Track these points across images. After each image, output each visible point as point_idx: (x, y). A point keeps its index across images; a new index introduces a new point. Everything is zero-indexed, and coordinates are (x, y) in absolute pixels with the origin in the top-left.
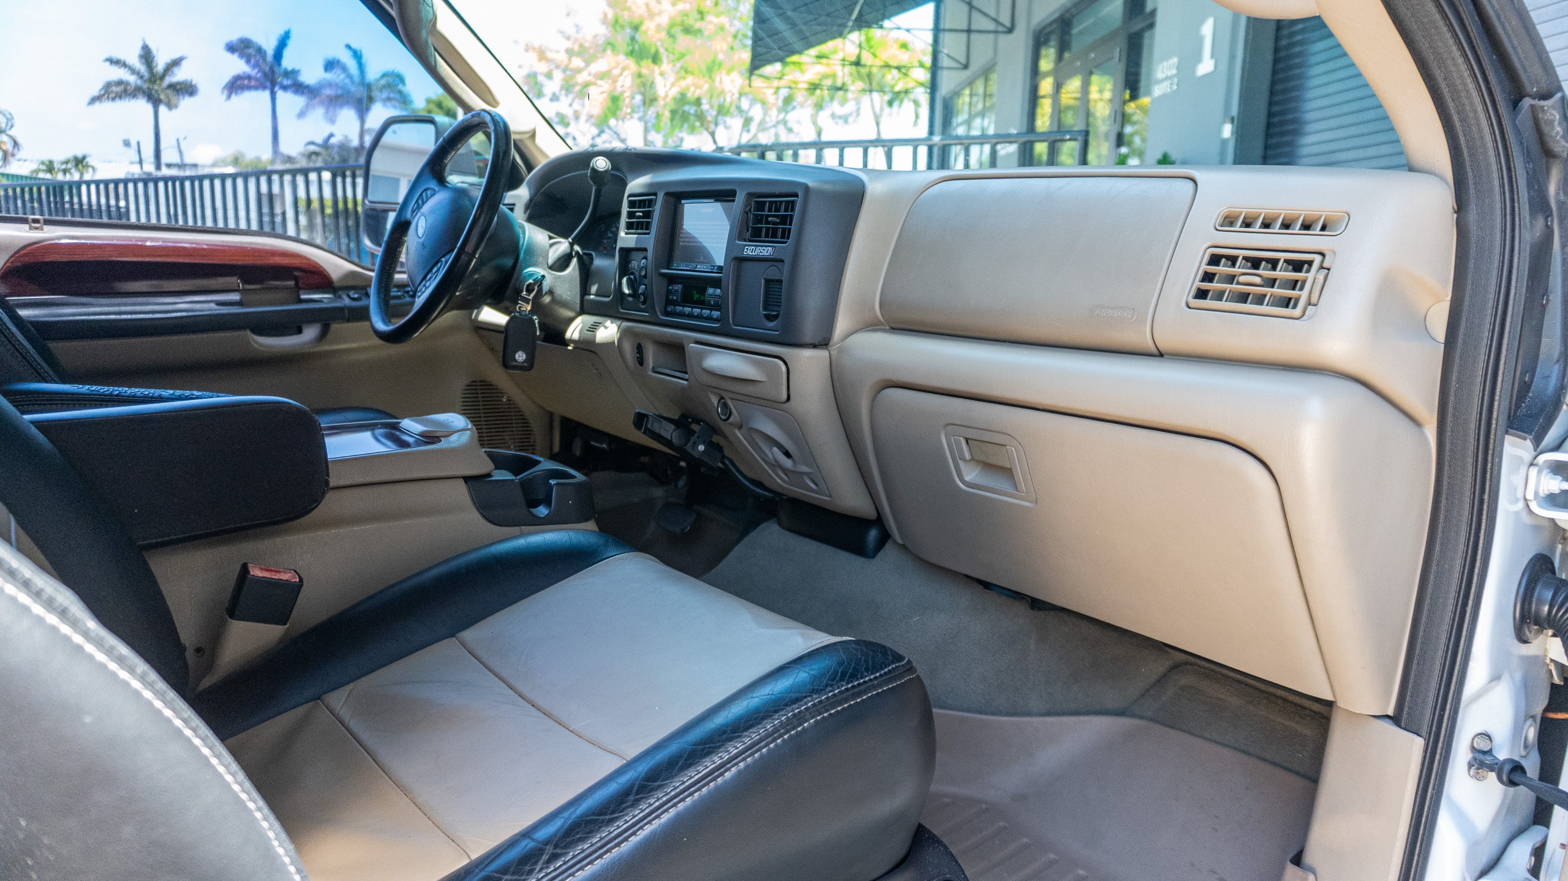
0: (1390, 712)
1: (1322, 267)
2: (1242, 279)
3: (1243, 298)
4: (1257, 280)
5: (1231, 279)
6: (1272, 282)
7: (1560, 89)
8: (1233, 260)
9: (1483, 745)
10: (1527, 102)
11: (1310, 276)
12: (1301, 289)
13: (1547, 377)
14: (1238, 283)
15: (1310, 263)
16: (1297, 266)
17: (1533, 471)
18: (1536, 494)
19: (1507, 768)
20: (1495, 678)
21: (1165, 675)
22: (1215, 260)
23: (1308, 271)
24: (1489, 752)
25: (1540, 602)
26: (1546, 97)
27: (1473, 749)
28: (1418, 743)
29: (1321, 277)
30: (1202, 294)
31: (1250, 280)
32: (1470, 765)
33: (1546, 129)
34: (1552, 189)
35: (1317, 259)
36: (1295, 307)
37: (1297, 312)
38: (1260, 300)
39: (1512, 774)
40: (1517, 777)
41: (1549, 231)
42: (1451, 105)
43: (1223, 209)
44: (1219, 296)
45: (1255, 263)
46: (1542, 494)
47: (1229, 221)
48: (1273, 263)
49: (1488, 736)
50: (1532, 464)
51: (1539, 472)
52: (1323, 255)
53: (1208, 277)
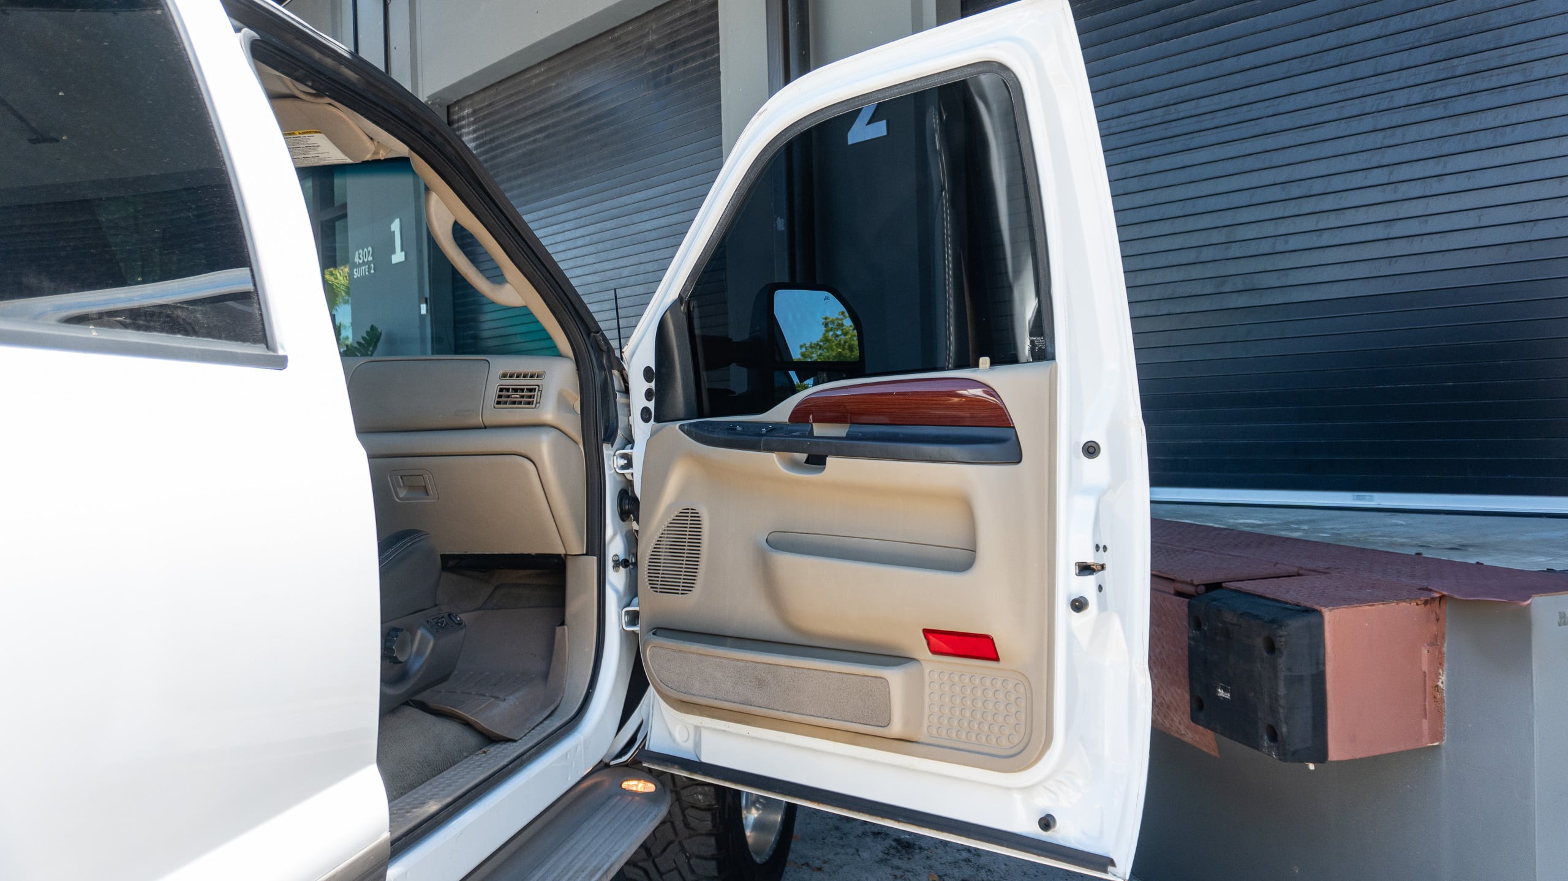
0: (585, 553)
1: (539, 390)
2: (513, 396)
3: (514, 403)
4: (518, 396)
5: (508, 397)
6: (523, 397)
7: (601, 330)
8: (508, 390)
9: (616, 558)
10: (592, 334)
11: (536, 393)
12: (534, 398)
13: (613, 424)
14: (511, 398)
15: (535, 389)
16: (530, 390)
17: (615, 457)
18: (617, 466)
19: (623, 562)
20: (615, 535)
21: (492, 593)
22: (501, 390)
23: (535, 392)
24: (619, 560)
25: (625, 506)
26: (598, 332)
27: (613, 561)
28: (595, 558)
29: (539, 394)
30: (499, 403)
31: (516, 396)
32: (613, 567)
33: (599, 343)
34: (605, 362)
35: (537, 387)
36: (532, 404)
37: (534, 406)
38: (520, 403)
39: (625, 563)
40: (627, 564)
41: (606, 374)
42: (571, 336)
43: (502, 372)
44: (505, 403)
45: (515, 390)
46: (619, 466)
47: (504, 376)
48: (522, 390)
49: (616, 555)
50: (614, 455)
51: (617, 459)
52: (539, 386)
53: (500, 396)
